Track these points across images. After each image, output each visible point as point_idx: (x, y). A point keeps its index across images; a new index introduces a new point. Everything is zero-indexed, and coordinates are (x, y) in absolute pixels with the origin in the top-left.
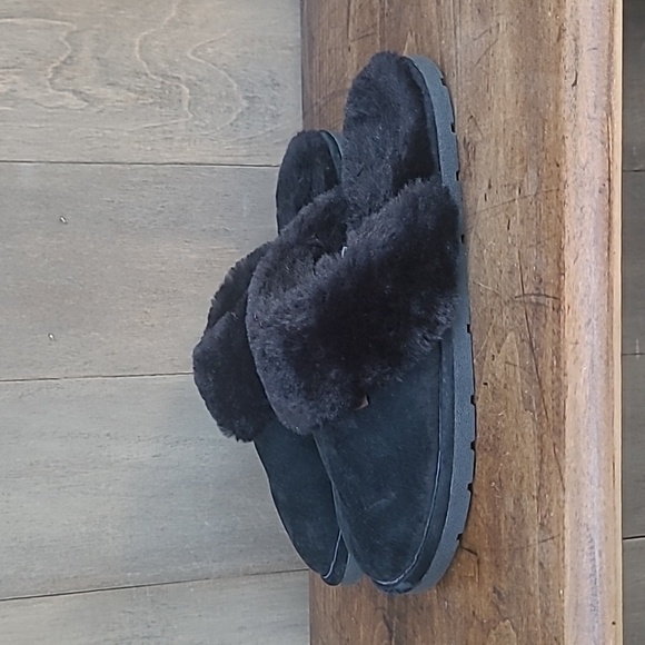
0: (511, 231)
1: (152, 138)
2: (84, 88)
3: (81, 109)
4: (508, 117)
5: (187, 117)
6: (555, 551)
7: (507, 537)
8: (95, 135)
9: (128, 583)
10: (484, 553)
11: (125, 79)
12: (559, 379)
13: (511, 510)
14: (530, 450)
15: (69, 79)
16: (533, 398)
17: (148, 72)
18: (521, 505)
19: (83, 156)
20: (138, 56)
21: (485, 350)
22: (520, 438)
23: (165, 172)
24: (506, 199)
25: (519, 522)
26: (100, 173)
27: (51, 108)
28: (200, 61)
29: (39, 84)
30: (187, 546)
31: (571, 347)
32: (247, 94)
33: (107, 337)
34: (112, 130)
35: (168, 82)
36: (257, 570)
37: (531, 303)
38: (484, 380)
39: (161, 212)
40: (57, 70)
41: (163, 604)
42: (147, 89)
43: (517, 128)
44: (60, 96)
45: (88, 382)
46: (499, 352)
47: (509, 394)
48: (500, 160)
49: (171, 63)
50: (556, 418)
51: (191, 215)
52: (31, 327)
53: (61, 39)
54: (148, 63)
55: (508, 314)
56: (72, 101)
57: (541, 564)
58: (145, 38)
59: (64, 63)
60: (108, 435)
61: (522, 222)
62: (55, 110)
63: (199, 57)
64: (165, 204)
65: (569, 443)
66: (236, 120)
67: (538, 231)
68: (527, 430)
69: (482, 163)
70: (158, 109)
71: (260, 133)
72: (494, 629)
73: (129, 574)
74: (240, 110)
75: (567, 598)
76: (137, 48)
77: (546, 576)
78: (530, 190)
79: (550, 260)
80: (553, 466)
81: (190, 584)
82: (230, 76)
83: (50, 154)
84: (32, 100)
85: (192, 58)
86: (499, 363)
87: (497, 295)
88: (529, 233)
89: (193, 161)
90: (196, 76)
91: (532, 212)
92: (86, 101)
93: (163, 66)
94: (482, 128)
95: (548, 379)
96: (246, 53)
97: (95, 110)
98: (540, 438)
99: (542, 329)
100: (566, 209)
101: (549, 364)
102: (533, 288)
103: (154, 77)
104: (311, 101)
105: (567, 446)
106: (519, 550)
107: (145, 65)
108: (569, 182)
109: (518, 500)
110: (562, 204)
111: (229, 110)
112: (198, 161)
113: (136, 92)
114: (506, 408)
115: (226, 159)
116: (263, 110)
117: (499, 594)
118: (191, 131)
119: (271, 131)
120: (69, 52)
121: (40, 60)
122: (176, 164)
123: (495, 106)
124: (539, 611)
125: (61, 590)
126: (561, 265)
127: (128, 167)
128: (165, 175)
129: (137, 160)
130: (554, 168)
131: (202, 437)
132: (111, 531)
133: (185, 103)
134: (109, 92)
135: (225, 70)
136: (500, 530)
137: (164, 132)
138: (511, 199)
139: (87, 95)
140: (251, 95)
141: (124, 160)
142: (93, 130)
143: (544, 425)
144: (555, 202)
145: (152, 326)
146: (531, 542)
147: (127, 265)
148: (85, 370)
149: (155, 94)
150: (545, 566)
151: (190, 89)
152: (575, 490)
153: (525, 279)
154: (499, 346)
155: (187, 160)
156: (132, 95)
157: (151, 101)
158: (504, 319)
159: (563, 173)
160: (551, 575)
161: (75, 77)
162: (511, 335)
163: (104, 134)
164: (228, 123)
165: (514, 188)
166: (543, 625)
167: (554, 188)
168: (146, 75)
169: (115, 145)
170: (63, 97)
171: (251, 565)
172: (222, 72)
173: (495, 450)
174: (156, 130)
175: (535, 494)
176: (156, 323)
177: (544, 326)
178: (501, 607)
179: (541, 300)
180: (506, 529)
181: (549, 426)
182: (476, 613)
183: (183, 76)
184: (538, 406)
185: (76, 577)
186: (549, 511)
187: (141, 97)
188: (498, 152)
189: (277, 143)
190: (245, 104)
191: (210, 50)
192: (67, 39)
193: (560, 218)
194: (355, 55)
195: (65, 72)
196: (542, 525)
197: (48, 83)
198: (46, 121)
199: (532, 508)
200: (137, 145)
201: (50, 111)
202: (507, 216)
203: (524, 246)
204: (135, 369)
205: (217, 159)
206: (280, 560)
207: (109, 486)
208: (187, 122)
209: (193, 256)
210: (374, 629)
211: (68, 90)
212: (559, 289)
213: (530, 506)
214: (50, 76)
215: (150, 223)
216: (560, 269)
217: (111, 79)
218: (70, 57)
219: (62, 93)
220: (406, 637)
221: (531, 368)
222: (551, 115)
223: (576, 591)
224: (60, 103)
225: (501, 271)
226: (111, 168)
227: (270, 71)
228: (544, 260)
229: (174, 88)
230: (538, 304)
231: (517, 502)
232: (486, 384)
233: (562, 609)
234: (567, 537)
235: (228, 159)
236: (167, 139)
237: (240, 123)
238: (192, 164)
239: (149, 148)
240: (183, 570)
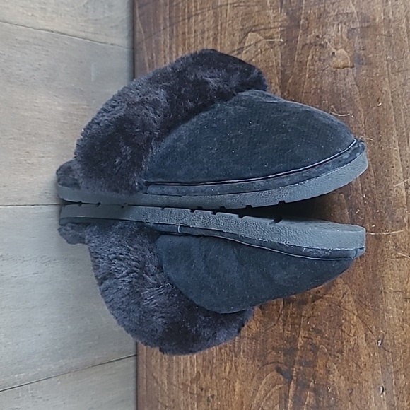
1: (32, 6)
9: (16, 383)
23: (41, 36)
30: (56, 347)
39: (39, 69)
41: (40, 398)
51: (58, 75)
64: (41, 63)
66: (87, 3)
73: (17, 376)
81: (58, 378)
89: (59, 30)
112: (63, 31)
115: (80, 33)
119: (108, 17)
122: (48, 30)
127: (15, 27)
128: (41, 39)
129: (22, 23)
141: (12, 21)
145: (33, 164)
155: (56, 29)
164: (82, 5)
169: (6, 6)
171: (96, 357)
176: (35, 161)
189: (112, 27)
200: (21, 10)
205: (74, 32)
209: (60, 109)
215: (31, 77)
235: (82, 34)
236: (42, 8)
237: (89, 6)
238: (59, 32)
239: (30, 14)
240: (53, 367)
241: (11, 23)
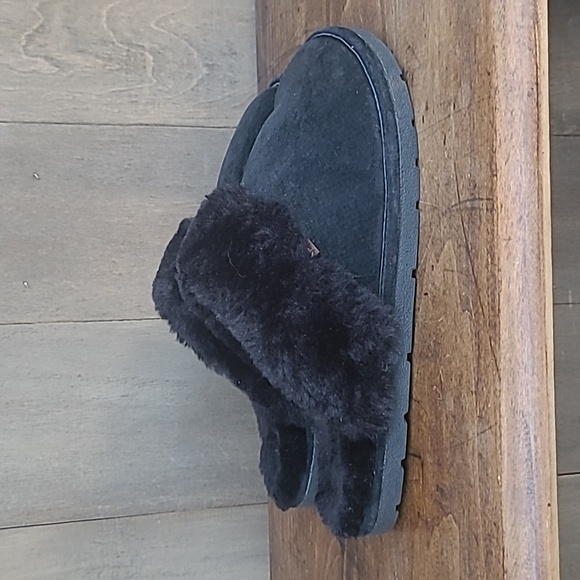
0: (447, 145)
1: (119, 101)
2: (55, 55)
3: (54, 74)
4: (443, 39)
5: (151, 82)
6: (493, 439)
7: (448, 435)
8: (66, 98)
9: (99, 515)
10: (428, 455)
11: (93, 46)
12: (493, 275)
13: (452, 409)
14: (468, 349)
15: (41, 46)
16: (470, 298)
17: (115, 40)
18: (460, 402)
19: (53, 117)
20: (105, 26)
21: (425, 262)
22: (458, 339)
23: (131, 133)
24: (441, 117)
25: (459, 418)
26: (70, 133)
27: (25, 73)
28: (162, 30)
29: (13, 51)
30: (154, 481)
31: (504, 243)
32: (207, 62)
33: (79, 285)
34: (81, 93)
35: (133, 50)
36: (220, 503)
37: (467, 208)
38: (424, 291)
39: (127, 169)
40: (30, 38)
41: (132, 536)
42: (114, 56)
43: (451, 48)
44: (34, 62)
45: (60, 327)
46: (438, 261)
47: (448, 300)
48: (435, 81)
49: (136, 33)
50: (492, 314)
51: (156, 173)
52: (6, 275)
53: (34, 9)
54: (114, 32)
55: (445, 224)
56: (44, 66)
57: (480, 455)
58: (112, 9)
59: (36, 31)
60: (79, 376)
61: (457, 134)
62: (29, 75)
63: (162, 28)
64: (132, 162)
65: (504, 335)
66: (197, 85)
67: (472, 139)
68: (465, 330)
69: (420, 88)
70: (124, 74)
71: (220, 97)
72: (438, 525)
73: (100, 507)
74: (200, 77)
75: (504, 482)
76: (104, 19)
77: (484, 465)
78: (464, 103)
79: (484, 165)
80: (490, 359)
81: (158, 516)
82: (191, 45)
83: (23, 115)
84: (8, 65)
85: (155, 28)
86: (438, 272)
87: (435, 208)
88: (464, 143)
89: (157, 122)
90: (160, 45)
91: (466, 123)
92: (57, 66)
93: (128, 35)
94: (419, 56)
95: (483, 279)
96: (205, 24)
97: (65, 75)
98: (477, 334)
99: (477, 231)
100: (498, 114)
101: (484, 263)
102: (468, 194)
103: (121, 45)
104: (265, 64)
105: (502, 338)
106: (459, 446)
107: (111, 34)
108: (500, 88)
109: (458, 398)
110: (493, 109)
111: (190, 77)
112: (162, 123)
113: (103, 59)
114: (445, 313)
115: (188, 121)
116: (221, 77)
117: (442, 491)
118: (155, 95)
119: (230, 96)
120: (41, 22)
121: (14, 29)
122: (141, 125)
123: (431, 32)
124: (479, 500)
125: (35, 521)
126: (494, 167)
127: (96, 128)
128: (131, 136)
129: (106, 121)
130: (485, 77)
131: (167, 378)
132: (82, 467)
133: (149, 69)
134: (79, 58)
135: (186, 40)
136: (441, 430)
137: (130, 96)
138: (446, 115)
139: (59, 61)
140: (211, 63)
141: (93, 121)
142: (64, 93)
143: (481, 322)
144: (486, 109)
145: (120, 274)
146: (471, 436)
147: (96, 218)
148: (58, 315)
149: (122, 60)
150: (484, 456)
151: (154, 57)
152: (511, 379)
153: (460, 187)
154: (437, 256)
155: (152, 122)
156: (100, 61)
157: (117, 67)
158: (442, 231)
159: (494, 80)
160: (489, 463)
161: (46, 44)
162: (449, 243)
163: (74, 97)
164: (189, 88)
165: (450, 104)
166: (483, 513)
167: (486, 96)
168: (113, 43)
169: (85, 107)
170: (36, 62)
171: (214, 499)
172: (183, 42)
173: (436, 354)
174: (122, 94)
175: (473, 389)
176: (123, 272)
177: (479, 228)
178: (444, 503)
179: (476, 204)
180: (447, 428)
181: (485, 322)
182: (421, 513)
183: (147, 45)
184: (474, 305)
185: (49, 510)
186: (487, 403)
187: (109, 64)
188: (434, 74)
189: (235, 107)
190: (205, 71)
191: (172, 21)
192: (39, 9)
193: (492, 123)
194: (304, 14)
195: (37, 39)
196: (480, 417)
197: (21, 50)
198: (20, 84)
199: (471, 403)
200: (104, 108)
201: (23, 75)
202: (443, 132)
203: (459, 157)
204: (104, 314)
205: (180, 121)
206: (241, 494)
207: (80, 423)
208: (151, 87)
209: (158, 210)
210: (328, 547)
211: (41, 56)
212: (492, 190)
213: (469, 401)
214: (23, 43)
215: (118, 180)
216: (492, 171)
217: (80, 47)
218: (41, 26)
219: (34, 59)
220: (357, 549)
221: (468, 270)
222: (482, 29)
223: (514, 476)
224: (33, 68)
225: (438, 185)
226: (80, 129)
227: (228, 41)
228: (478, 166)
229: (139, 55)
230: (473, 208)
231: (458, 399)
232: (426, 294)
233: (500, 495)
234: (504, 424)
235: (191, 122)
236: (132, 102)
237: (200, 89)
238: (156, 125)
239: (116, 111)
240: (151, 503)
241: (91, 124)
